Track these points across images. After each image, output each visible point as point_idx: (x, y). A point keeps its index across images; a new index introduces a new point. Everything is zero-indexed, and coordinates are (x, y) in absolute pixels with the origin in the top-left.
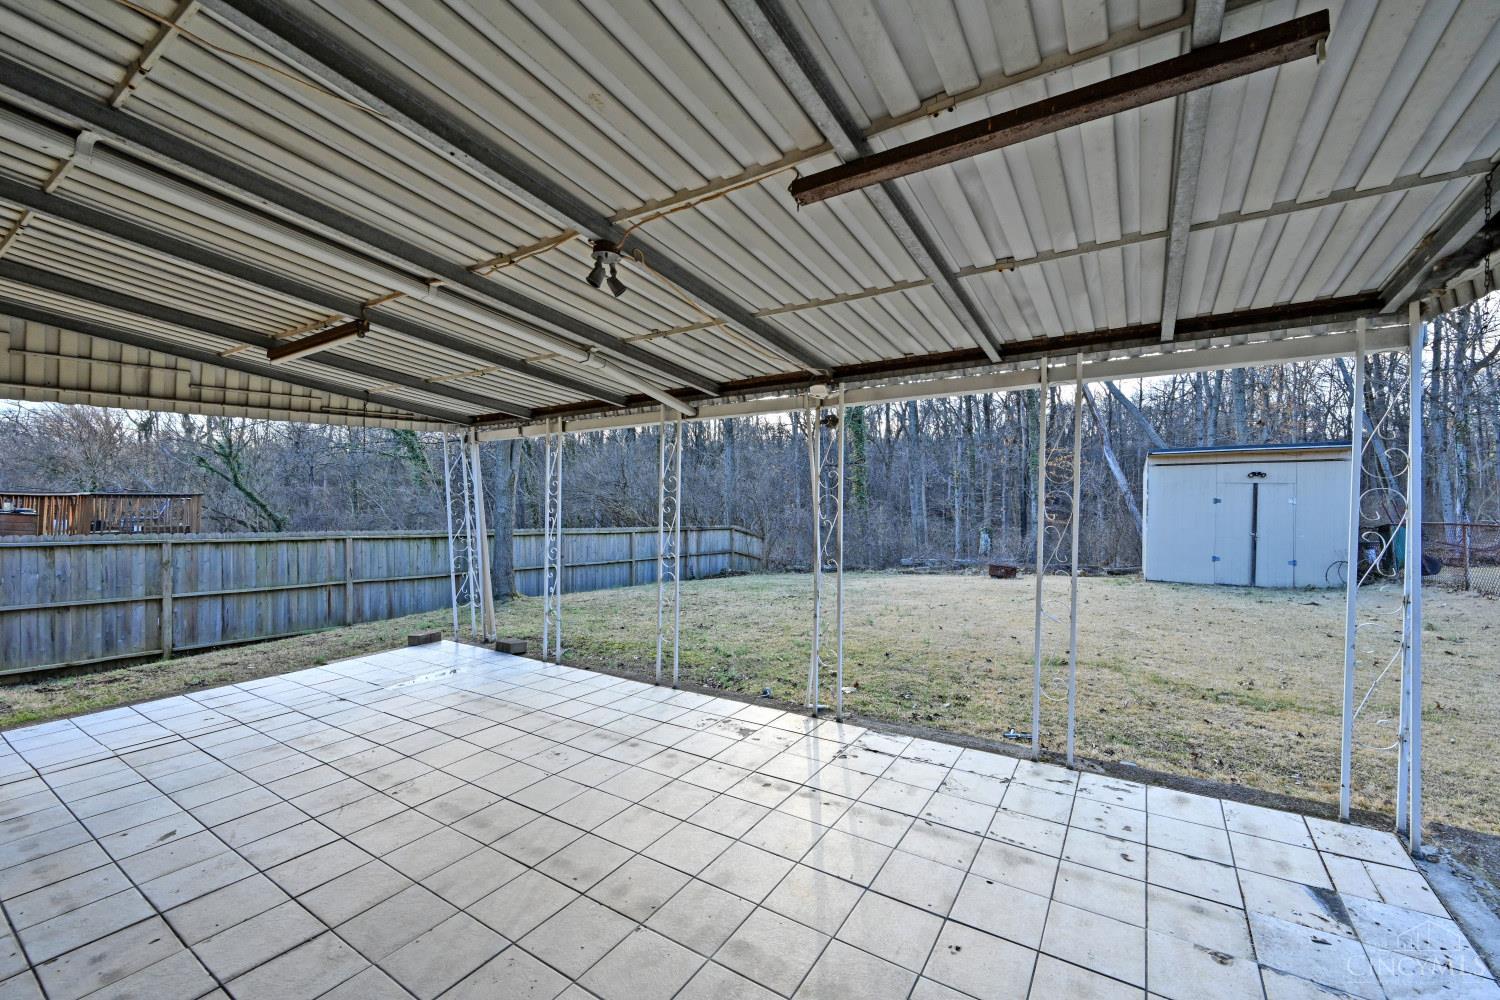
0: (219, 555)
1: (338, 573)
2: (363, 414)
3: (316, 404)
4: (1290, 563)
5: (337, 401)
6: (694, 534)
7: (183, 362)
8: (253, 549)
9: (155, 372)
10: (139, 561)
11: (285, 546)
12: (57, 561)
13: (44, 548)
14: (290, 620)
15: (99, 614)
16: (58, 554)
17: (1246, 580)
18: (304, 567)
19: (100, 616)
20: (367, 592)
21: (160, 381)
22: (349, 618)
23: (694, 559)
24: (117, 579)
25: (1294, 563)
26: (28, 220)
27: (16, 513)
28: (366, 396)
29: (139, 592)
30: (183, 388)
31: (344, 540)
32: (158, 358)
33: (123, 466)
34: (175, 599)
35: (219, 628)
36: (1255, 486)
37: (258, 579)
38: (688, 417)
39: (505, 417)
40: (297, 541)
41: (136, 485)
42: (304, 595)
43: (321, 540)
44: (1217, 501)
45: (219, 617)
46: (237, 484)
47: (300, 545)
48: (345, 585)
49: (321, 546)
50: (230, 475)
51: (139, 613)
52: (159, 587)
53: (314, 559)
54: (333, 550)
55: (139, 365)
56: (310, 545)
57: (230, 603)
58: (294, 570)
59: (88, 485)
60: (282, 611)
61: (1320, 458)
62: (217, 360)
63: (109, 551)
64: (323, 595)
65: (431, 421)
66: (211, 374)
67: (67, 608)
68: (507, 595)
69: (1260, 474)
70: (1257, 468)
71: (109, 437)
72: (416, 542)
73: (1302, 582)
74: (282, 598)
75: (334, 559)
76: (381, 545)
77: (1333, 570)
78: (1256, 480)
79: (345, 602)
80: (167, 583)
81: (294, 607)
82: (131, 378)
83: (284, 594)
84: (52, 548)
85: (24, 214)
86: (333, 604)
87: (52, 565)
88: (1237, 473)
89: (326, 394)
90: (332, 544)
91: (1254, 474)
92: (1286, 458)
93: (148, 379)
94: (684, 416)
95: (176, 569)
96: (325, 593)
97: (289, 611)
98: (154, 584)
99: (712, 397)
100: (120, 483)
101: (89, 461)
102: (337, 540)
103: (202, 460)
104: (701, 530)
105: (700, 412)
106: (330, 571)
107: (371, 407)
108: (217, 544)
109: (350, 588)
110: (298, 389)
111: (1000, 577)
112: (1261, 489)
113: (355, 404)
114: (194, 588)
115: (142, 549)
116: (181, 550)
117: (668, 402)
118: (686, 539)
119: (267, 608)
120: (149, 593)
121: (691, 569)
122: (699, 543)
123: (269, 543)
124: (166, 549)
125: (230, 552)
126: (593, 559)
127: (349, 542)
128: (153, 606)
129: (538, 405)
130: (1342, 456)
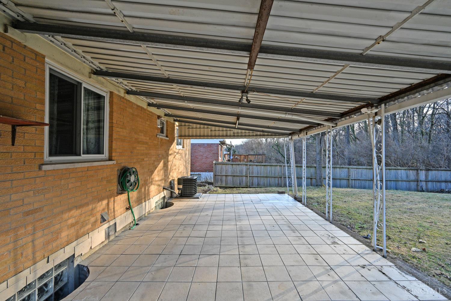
0: (257, 168)
1: (280, 174)
3: (254, 134)
5: (259, 133)
6: (424, 172)
8: (263, 167)
10: (244, 168)
11: (269, 167)
14: (270, 184)
18: (273, 172)
19: (239, 178)
22: (283, 186)
23: (424, 184)
24: (241, 171)
28: (263, 131)
29: (244, 174)
31: (281, 166)
34: (249, 176)
35: (257, 183)
37: (264, 174)
38: (334, 127)
39: (294, 133)
40: (271, 166)
42: (273, 178)
43: (276, 166)
45: (257, 181)
46: (279, 152)
47: (272, 166)
48: (282, 177)
49: (276, 167)
50: (278, 150)
51: (244, 178)
52: (247, 173)
53: (275, 170)
54: (279, 169)
56: (274, 166)
57: (259, 178)
58: (271, 172)
59: (256, 153)
60: (268, 182)
63: (240, 166)
64: (277, 179)
65: (273, 136)
66: (236, 131)
67: (235, 176)
68: (320, 185)
71: (260, 144)
72: (299, 168)
74: (269, 179)
75: (279, 171)
79: (282, 182)
84: (233, 164)
86: (279, 182)
87: (233, 167)
89: (256, 132)
90: (279, 167)
94: (333, 127)
95: (250, 170)
97: (270, 182)
99: (339, 119)
102: (280, 166)
103: (273, 147)
105: (338, 125)
106: (278, 174)
108: (256, 165)
110: (251, 132)
114: (253, 174)
115: (245, 165)
116: (251, 166)
117: (326, 123)
118: (418, 174)
119: (265, 181)
120: (246, 175)
121: (422, 187)
122: (426, 176)
123: (266, 165)
124: (248, 166)
125: (259, 167)
126: (364, 178)
127: (283, 166)
128: (246, 177)
129: (300, 128)
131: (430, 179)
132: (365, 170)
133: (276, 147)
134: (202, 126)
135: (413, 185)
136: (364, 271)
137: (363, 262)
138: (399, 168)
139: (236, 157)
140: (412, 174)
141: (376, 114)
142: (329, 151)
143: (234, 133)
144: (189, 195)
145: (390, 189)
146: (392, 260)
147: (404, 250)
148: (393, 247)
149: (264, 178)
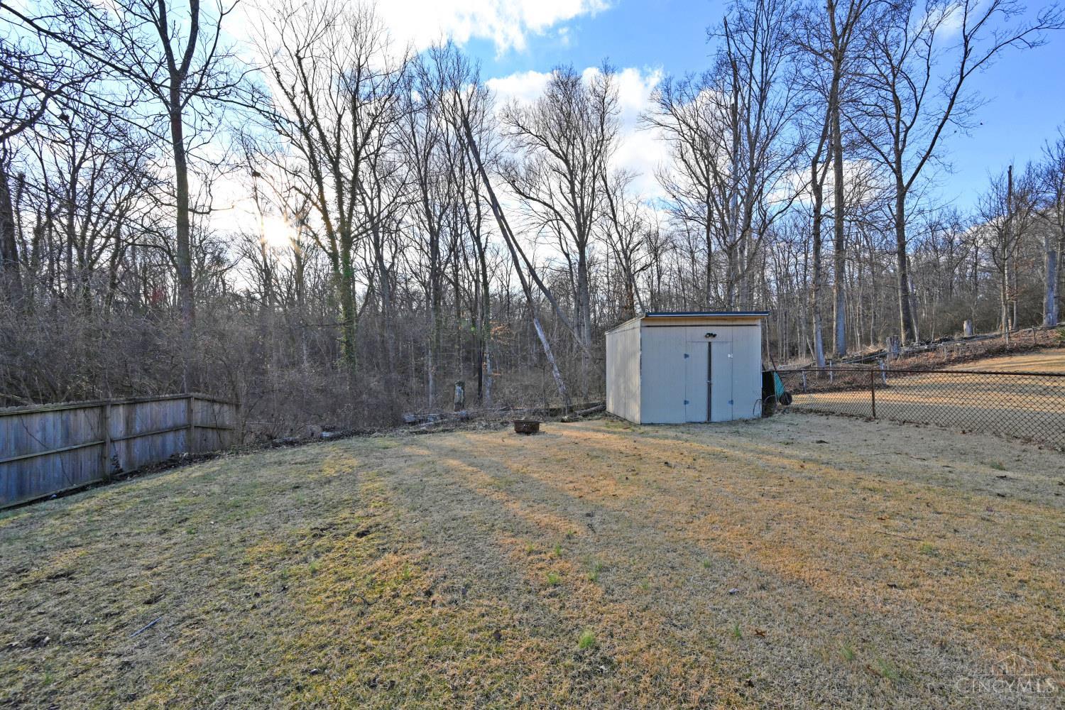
4: (729, 402)
17: (704, 418)
23: (121, 445)
25: (732, 402)
36: (710, 344)
44: (686, 356)
61: (745, 324)
69: (712, 335)
70: (710, 330)
73: (738, 417)
78: (710, 339)
88: (700, 333)
91: (709, 335)
92: (726, 323)
104: (134, 403)
112: (713, 347)
121: (115, 459)
130: (756, 323)
135: (88, 460)
138: (33, 406)
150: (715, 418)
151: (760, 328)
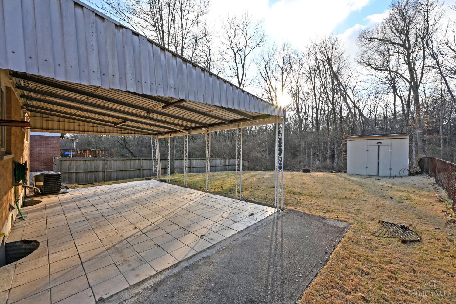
1: (139, 167)
2: (135, 134)
3: (126, 132)
4: (389, 169)
5: (130, 131)
6: (228, 160)
7: (103, 126)
8: (122, 161)
9: (99, 128)
10: (101, 163)
11: (128, 161)
12: (87, 163)
13: (84, 160)
14: (129, 177)
15: (94, 173)
16: (87, 161)
17: (376, 174)
18: (132, 165)
19: (94, 174)
20: (145, 171)
21: (100, 129)
23: (228, 167)
24: (97, 167)
25: (391, 169)
26: (90, 99)
27: (81, 154)
28: (135, 130)
29: (101, 169)
30: (103, 131)
32: (99, 126)
33: (103, 143)
34: (107, 171)
35: (115, 178)
36: (379, 146)
37: (123, 168)
38: (189, 133)
41: (105, 148)
42: (132, 171)
44: (367, 151)
45: (115, 175)
46: (126, 147)
47: (131, 161)
49: (135, 161)
50: (125, 145)
51: (101, 173)
52: (104, 168)
53: (134, 164)
55: (96, 127)
57: (118, 173)
58: (130, 166)
60: (127, 174)
61: (399, 138)
62: (108, 126)
63: (95, 161)
66: (108, 128)
67: (88, 172)
68: (174, 173)
69: (380, 143)
70: (379, 141)
73: (393, 175)
75: (138, 164)
76: (148, 161)
77: (402, 171)
78: (379, 144)
79: (140, 173)
80: (106, 168)
81: (130, 174)
82: (95, 129)
83: (128, 171)
85: (89, 98)
86: (138, 174)
87: (86, 164)
88: (374, 142)
90: (137, 161)
91: (378, 143)
92: (388, 138)
93: (98, 129)
95: (107, 165)
96: (136, 171)
98: (103, 168)
100: (102, 147)
101: (96, 142)
103: (118, 141)
104: (229, 159)
106: (137, 167)
107: (136, 132)
108: (115, 160)
109: (141, 170)
110: (123, 130)
111: (305, 172)
112: (380, 147)
113: (133, 132)
114: (111, 169)
115: (101, 161)
116: (108, 161)
117: (183, 131)
118: (225, 161)
119: (124, 174)
120: (102, 170)
121: (227, 169)
122: (229, 162)
123: (125, 160)
124: (106, 161)
125: (117, 162)
126: (199, 166)
127: (141, 160)
128: (103, 172)
129: (166, 131)
130: (406, 137)
131: (230, 164)
132: (200, 160)
133: (121, 142)
134: (61, 119)
135: (223, 167)
136: (203, 198)
137: (202, 196)
138: (217, 158)
139: (79, 152)
140: (223, 161)
141: (208, 131)
142: (186, 147)
143: (105, 130)
144: (53, 191)
145: (213, 171)
146: (212, 193)
147: (216, 190)
148: (213, 190)
149: (124, 172)
150: (380, 174)
151: (408, 140)
